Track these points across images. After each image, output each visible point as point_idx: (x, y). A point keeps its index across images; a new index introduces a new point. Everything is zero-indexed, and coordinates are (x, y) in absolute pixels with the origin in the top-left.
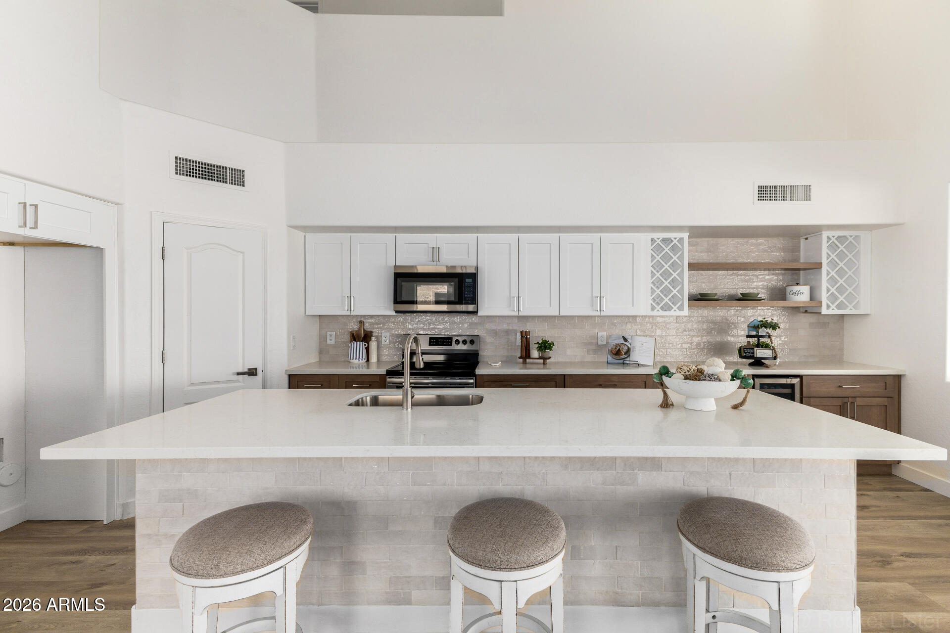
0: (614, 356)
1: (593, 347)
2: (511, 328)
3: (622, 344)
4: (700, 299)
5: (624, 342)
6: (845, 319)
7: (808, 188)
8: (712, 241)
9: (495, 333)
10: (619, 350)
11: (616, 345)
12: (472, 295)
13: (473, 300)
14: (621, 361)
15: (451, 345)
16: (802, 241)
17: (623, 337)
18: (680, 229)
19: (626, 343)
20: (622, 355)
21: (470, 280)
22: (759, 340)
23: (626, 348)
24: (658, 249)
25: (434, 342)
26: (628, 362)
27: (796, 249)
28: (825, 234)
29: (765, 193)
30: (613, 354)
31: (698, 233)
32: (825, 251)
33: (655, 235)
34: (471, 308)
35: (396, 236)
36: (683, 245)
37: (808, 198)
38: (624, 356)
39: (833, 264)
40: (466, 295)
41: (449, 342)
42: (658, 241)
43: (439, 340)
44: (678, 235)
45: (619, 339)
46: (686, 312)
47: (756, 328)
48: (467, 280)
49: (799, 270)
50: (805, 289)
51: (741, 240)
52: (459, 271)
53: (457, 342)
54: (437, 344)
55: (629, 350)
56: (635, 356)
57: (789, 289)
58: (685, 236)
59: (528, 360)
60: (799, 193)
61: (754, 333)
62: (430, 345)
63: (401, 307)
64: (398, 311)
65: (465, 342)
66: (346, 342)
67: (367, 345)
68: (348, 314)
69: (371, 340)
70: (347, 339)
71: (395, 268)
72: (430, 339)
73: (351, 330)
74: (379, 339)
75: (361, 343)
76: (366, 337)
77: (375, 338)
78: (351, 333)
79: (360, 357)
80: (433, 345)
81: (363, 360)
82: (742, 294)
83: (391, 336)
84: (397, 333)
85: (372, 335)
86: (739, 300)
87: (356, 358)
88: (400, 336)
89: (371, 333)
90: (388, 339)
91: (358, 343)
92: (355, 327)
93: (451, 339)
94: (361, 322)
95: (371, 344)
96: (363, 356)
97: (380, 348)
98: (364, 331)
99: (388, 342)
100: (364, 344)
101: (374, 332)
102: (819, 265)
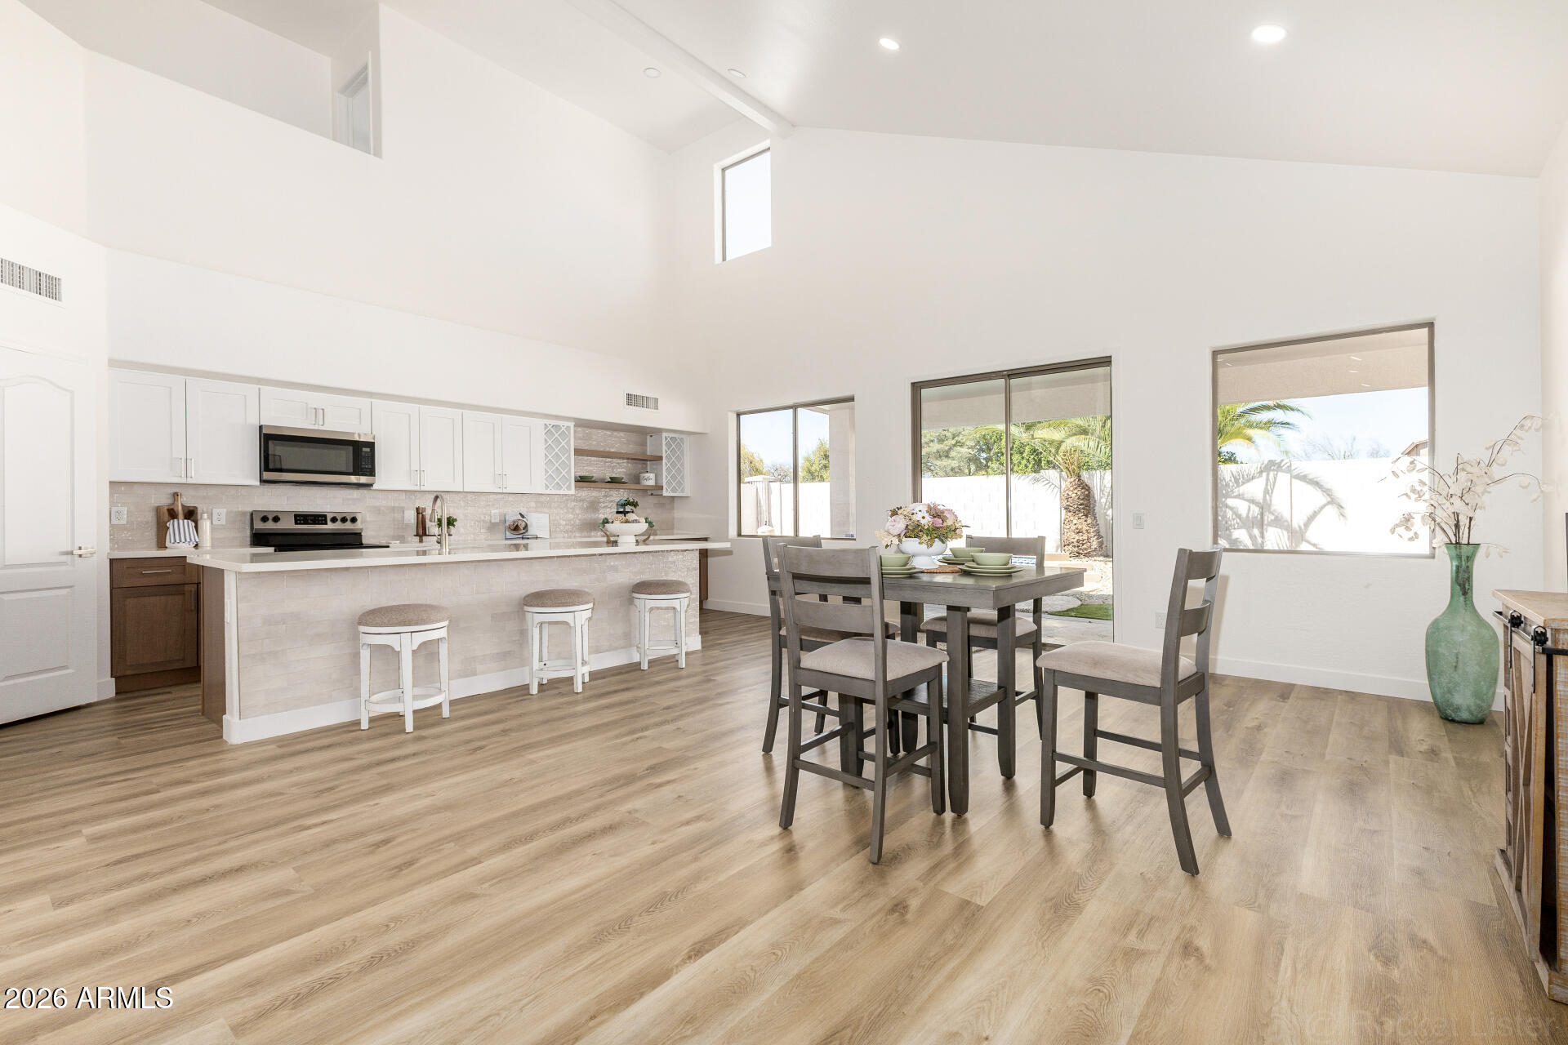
0: (513, 532)
1: (488, 525)
2: (397, 505)
3: (519, 520)
4: (582, 480)
5: (521, 518)
6: (676, 499)
7: (656, 400)
8: (588, 431)
9: (377, 510)
10: (517, 525)
11: (514, 522)
12: (370, 466)
13: (371, 472)
14: (520, 536)
15: (326, 524)
16: (648, 437)
17: (519, 514)
18: (568, 419)
19: (523, 519)
20: (521, 530)
21: (368, 450)
23: (524, 523)
24: (548, 433)
25: (301, 520)
26: (526, 536)
27: (644, 444)
28: (664, 435)
29: (631, 400)
30: (511, 529)
31: (581, 424)
32: (664, 448)
33: (548, 422)
34: (363, 479)
35: (259, 389)
36: (569, 433)
37: (656, 408)
38: (523, 531)
39: (668, 457)
40: (363, 466)
41: (322, 520)
42: (550, 427)
43: (308, 518)
44: (567, 424)
45: (515, 516)
46: (572, 491)
47: (623, 505)
48: (364, 449)
49: (646, 460)
50: (652, 476)
51: (608, 433)
52: (356, 438)
53: (334, 520)
54: (306, 523)
55: (526, 526)
56: (532, 531)
57: (642, 475)
58: (571, 424)
59: (425, 538)
60: (651, 403)
61: (622, 510)
62: (296, 523)
63: (267, 475)
64: (263, 481)
65: (344, 520)
66: (147, 523)
67: (193, 524)
68: (183, 480)
69: (199, 518)
70: (150, 517)
71: (261, 427)
72: (296, 516)
73: (157, 505)
74: (211, 517)
75: (186, 521)
76: (191, 514)
77: (205, 516)
78: (158, 509)
79: (188, 540)
80: (300, 524)
81: (191, 543)
82: (610, 478)
83: (228, 513)
84: (237, 510)
85: (199, 511)
86: (608, 482)
87: (183, 540)
88: (243, 514)
89: (196, 508)
90: (223, 517)
91: (181, 521)
92: (164, 501)
93: (325, 516)
94: (176, 495)
95: (200, 523)
96: (193, 539)
97: (213, 528)
98: (182, 505)
99: (223, 522)
100: (192, 524)
101: (201, 507)
102: (660, 458)
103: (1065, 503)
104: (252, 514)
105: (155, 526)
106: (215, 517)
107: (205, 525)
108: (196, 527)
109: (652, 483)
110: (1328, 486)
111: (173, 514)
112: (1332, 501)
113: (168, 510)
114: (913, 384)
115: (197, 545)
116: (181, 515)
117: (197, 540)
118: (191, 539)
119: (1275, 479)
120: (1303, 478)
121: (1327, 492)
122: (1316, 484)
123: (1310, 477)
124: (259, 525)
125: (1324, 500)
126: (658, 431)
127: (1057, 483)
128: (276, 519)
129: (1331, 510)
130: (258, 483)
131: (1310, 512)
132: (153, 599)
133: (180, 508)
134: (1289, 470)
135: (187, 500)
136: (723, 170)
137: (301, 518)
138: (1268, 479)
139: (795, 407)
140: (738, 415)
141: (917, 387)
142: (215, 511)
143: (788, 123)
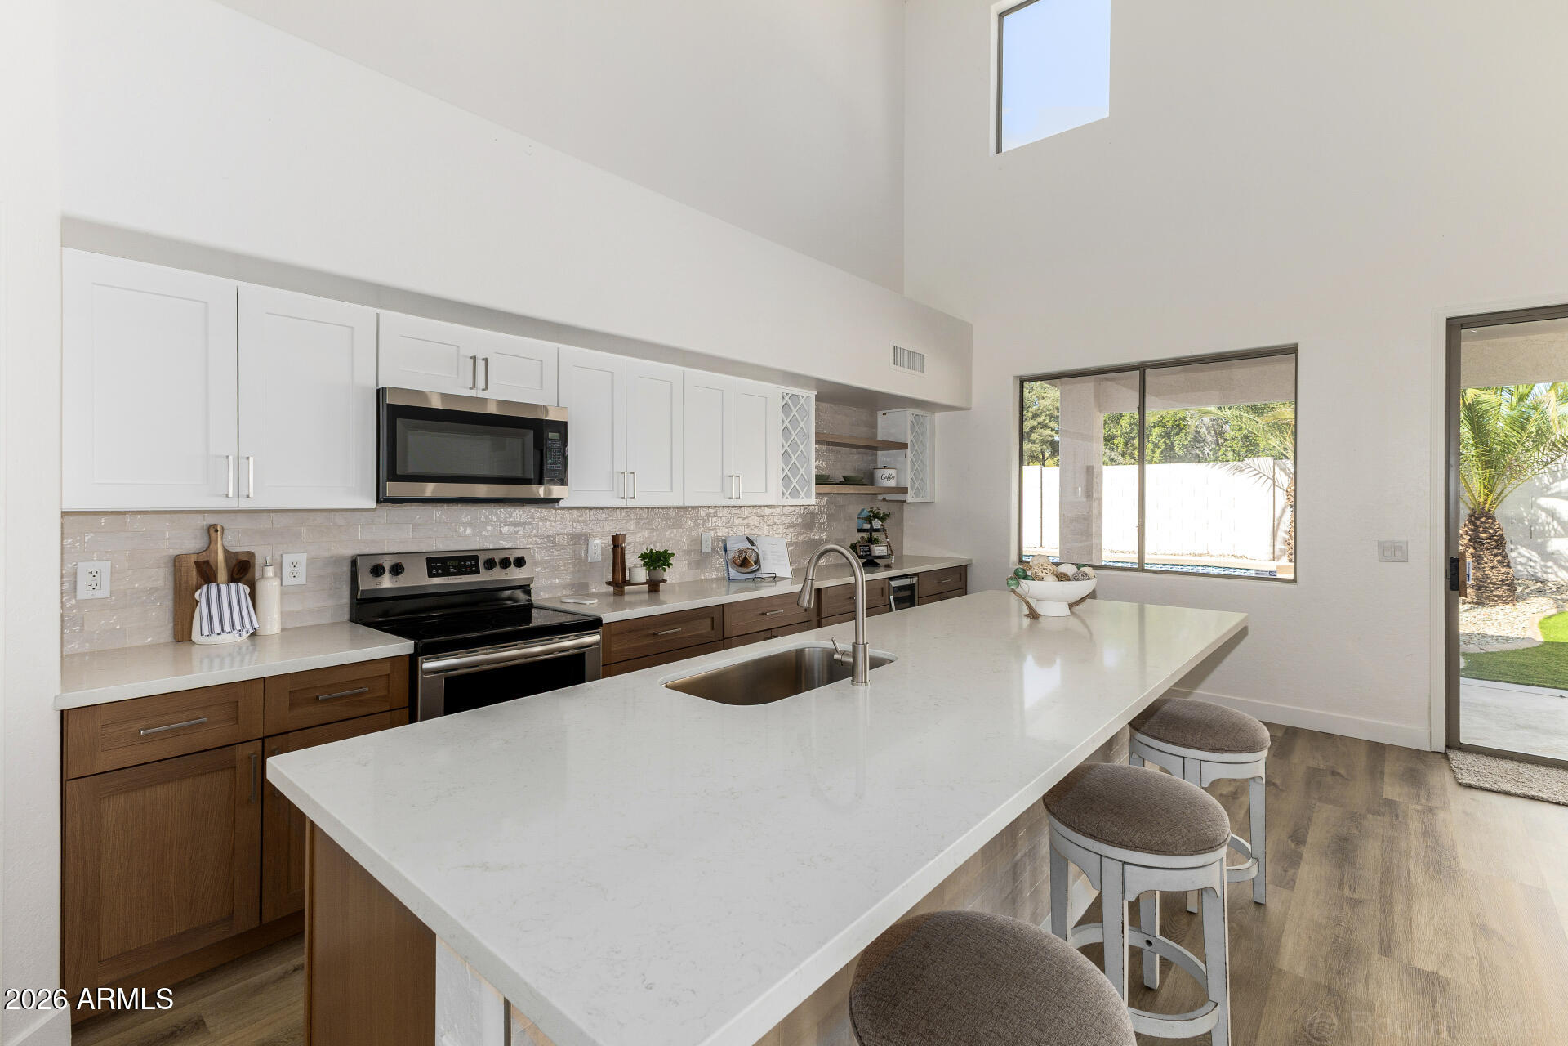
0: (739, 569)
1: (696, 557)
2: (578, 530)
3: (748, 548)
5: (750, 547)
7: (924, 356)
9: (551, 541)
10: (745, 558)
11: (740, 552)
12: (558, 467)
13: (560, 477)
14: (752, 576)
15: (478, 572)
16: (880, 414)
17: (747, 538)
19: (753, 547)
20: (752, 566)
21: (556, 436)
22: (871, 534)
23: (754, 555)
24: (786, 408)
25: (438, 568)
26: (759, 576)
27: (873, 425)
28: (909, 411)
29: (898, 355)
30: (737, 565)
31: (824, 391)
32: (907, 428)
33: (785, 387)
34: (547, 491)
35: (378, 315)
36: (811, 405)
37: (921, 368)
38: (754, 568)
39: (915, 444)
40: (548, 468)
41: (471, 566)
42: (788, 398)
43: (449, 563)
44: (806, 391)
45: (742, 542)
46: (813, 500)
47: (868, 519)
48: (553, 435)
49: (876, 449)
50: (892, 472)
52: (542, 415)
53: (490, 564)
54: (446, 573)
55: (758, 558)
56: (767, 567)
58: (812, 394)
59: (627, 588)
60: (915, 360)
61: (867, 526)
62: (431, 575)
63: (394, 489)
64: (382, 499)
65: (505, 563)
66: (155, 590)
67: (248, 590)
68: (232, 504)
69: (257, 575)
70: (160, 579)
71: (381, 393)
72: (430, 561)
73: (174, 552)
74: (279, 574)
75: (233, 586)
76: (242, 570)
77: (270, 571)
78: (177, 561)
79: (238, 626)
80: (437, 575)
81: (244, 633)
82: (844, 477)
83: (311, 562)
84: (327, 554)
85: (258, 561)
86: (841, 484)
87: (228, 628)
88: (336, 560)
89: (251, 554)
90: (302, 569)
91: (224, 587)
92: (189, 543)
93: (475, 558)
94: (212, 530)
95: (260, 586)
96: (248, 626)
97: (285, 593)
98: (226, 551)
99: (301, 579)
100: (244, 589)
101: (262, 553)
102: (902, 445)
104: (354, 563)
105: (171, 597)
106: (287, 570)
107: (270, 588)
108: (253, 596)
109: (891, 482)
111: (206, 574)
113: (197, 563)
115: (254, 634)
116: (222, 574)
117: (256, 625)
118: (243, 626)
124: (367, 583)
128: (397, 570)
130: (373, 504)
132: (162, 792)
133: (221, 556)
135: (235, 540)
137: (439, 564)
140: (1022, 382)
141: (1455, 325)
142: (288, 559)
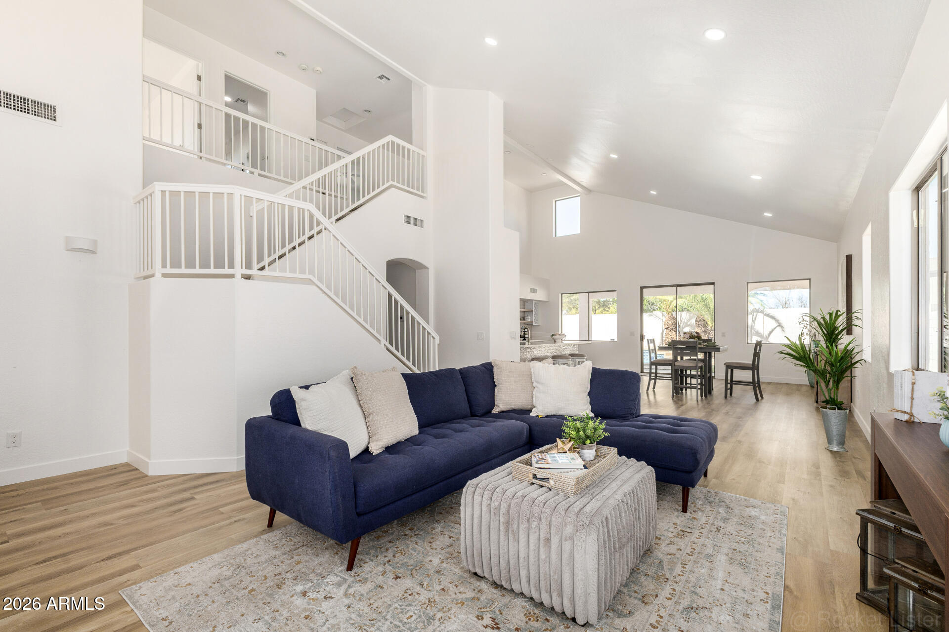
7: (537, 290)
16: (526, 303)
28: (534, 302)
29: (531, 290)
37: (537, 292)
39: (534, 310)
60: (535, 291)
102: (532, 311)
103: (666, 326)
109: (530, 320)
110: (778, 319)
112: (780, 325)
114: (641, 287)
119: (756, 315)
120: (768, 315)
121: (777, 321)
122: (773, 318)
123: (770, 315)
125: (776, 325)
126: (532, 301)
127: (661, 317)
129: (779, 329)
131: (770, 330)
134: (762, 312)
136: (556, 201)
138: (753, 316)
139: (588, 293)
140: (562, 294)
141: (642, 288)
143: (588, 190)
